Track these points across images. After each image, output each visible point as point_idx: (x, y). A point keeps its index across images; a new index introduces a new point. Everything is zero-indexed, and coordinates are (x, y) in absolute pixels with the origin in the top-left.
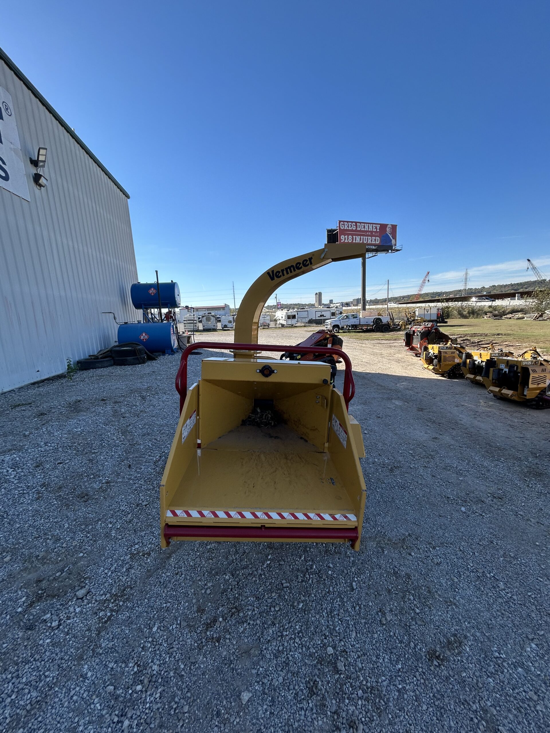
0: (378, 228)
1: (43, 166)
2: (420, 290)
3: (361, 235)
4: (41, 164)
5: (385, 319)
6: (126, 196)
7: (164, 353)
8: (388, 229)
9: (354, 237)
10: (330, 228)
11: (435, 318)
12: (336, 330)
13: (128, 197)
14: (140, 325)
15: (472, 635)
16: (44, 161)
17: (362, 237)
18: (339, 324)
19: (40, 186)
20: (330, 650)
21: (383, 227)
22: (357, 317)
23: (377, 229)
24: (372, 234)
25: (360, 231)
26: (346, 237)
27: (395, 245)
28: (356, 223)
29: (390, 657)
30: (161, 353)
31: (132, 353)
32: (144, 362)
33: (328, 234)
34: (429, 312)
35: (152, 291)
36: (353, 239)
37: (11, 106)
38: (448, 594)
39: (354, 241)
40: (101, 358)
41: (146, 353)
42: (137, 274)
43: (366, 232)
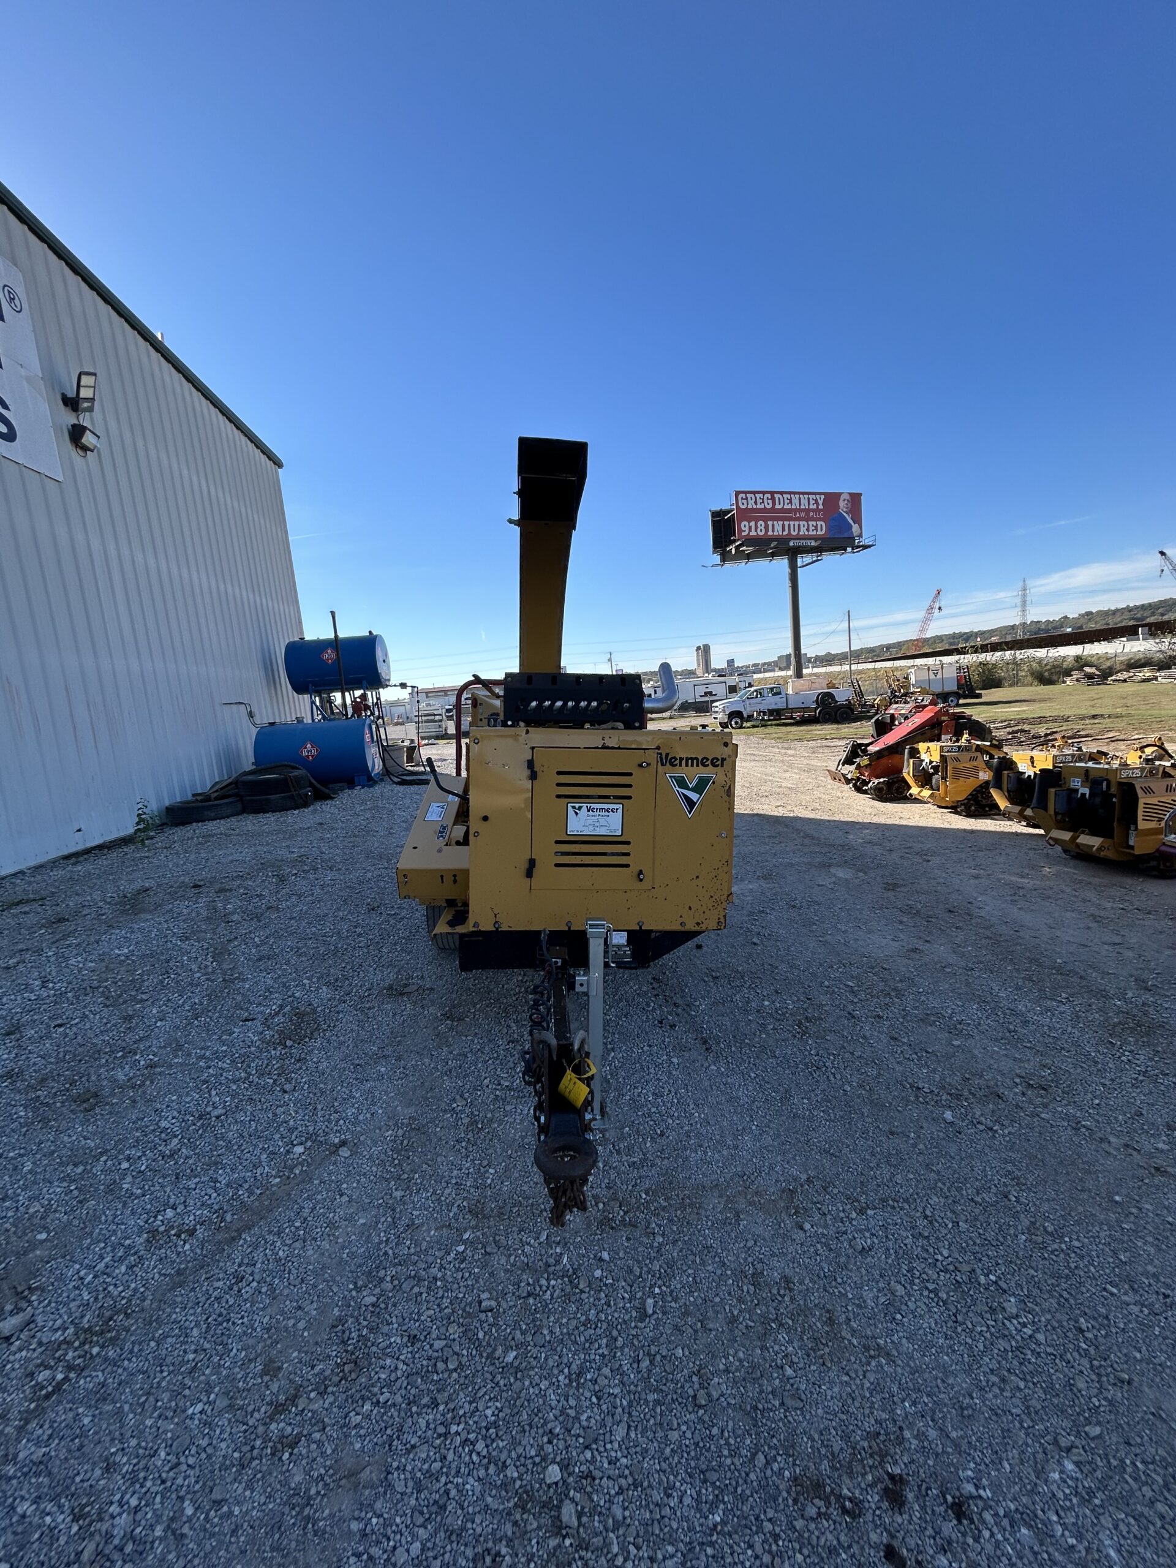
0: (821, 502)
1: (91, 410)
2: (923, 630)
3: (783, 519)
4: (86, 405)
5: (843, 695)
6: (275, 463)
7: (351, 784)
8: (842, 504)
9: (770, 523)
10: (717, 508)
11: (954, 688)
12: (736, 723)
13: (278, 464)
14: (300, 726)
15: (917, 1437)
16: (92, 400)
17: (786, 523)
18: (742, 710)
19: (85, 449)
20: (554, 1473)
21: (832, 499)
22: (780, 693)
23: (818, 505)
24: (807, 515)
25: (783, 510)
26: (753, 524)
27: (860, 536)
28: (772, 493)
29: (699, 1493)
30: (345, 785)
31: (281, 786)
32: (306, 805)
33: (713, 522)
34: (939, 676)
35: (329, 655)
36: (766, 527)
37: (20, 290)
38: (876, 1327)
39: (770, 533)
40: (216, 799)
41: (311, 785)
42: (300, 623)
43: (795, 511)
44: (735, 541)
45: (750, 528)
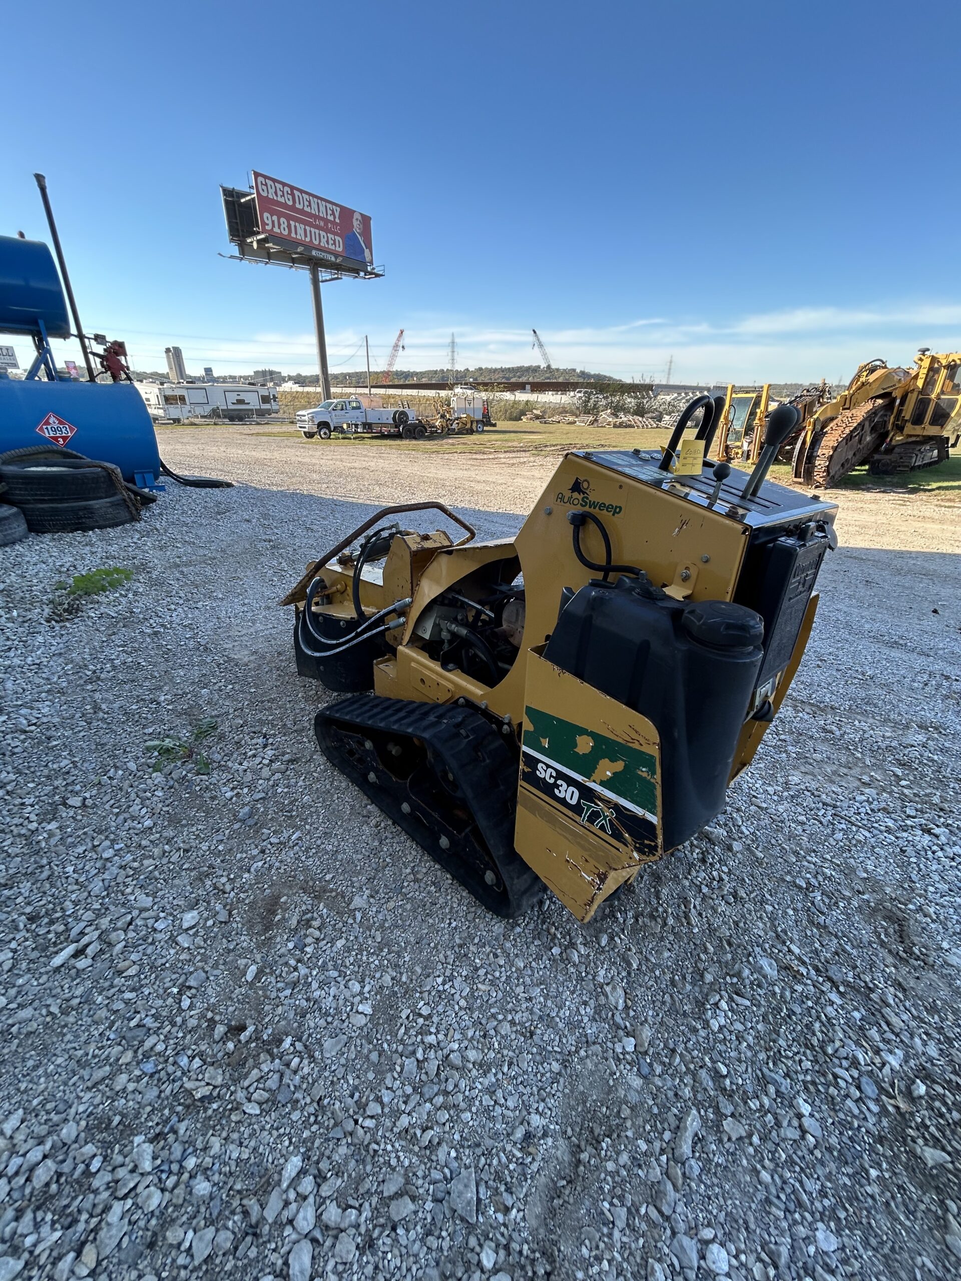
0: (337, 214)
2: (390, 365)
3: (306, 223)
8: (355, 223)
10: (230, 186)
11: (481, 418)
12: (325, 433)
17: (308, 228)
18: (329, 421)
21: (347, 214)
22: (359, 408)
23: (335, 217)
24: (326, 226)
25: (302, 212)
26: (276, 218)
27: (371, 263)
28: (292, 188)
31: (101, 485)
32: (138, 516)
33: (226, 202)
36: (289, 226)
43: (316, 217)
44: (258, 233)
45: (273, 222)
